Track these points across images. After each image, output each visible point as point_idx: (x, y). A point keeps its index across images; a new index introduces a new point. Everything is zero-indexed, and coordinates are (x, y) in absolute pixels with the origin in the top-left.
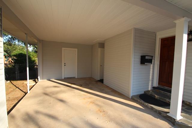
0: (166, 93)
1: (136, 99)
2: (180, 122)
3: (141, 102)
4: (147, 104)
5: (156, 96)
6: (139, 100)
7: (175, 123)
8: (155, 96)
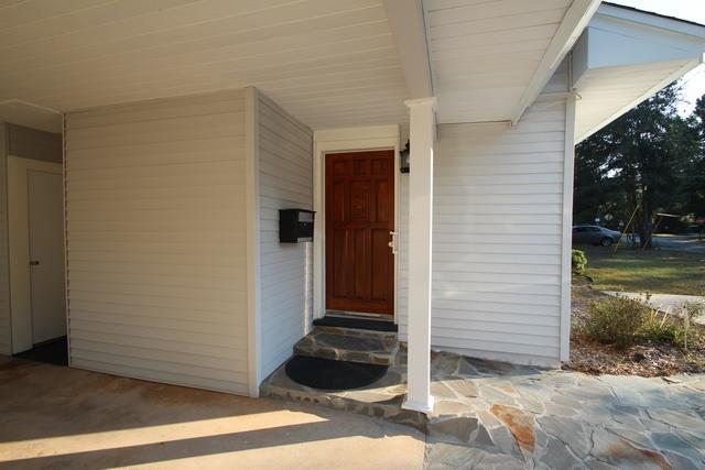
0: (354, 333)
1: (282, 391)
2: (437, 416)
3: (303, 395)
4: (328, 396)
5: (336, 351)
6: (294, 393)
7: (429, 428)
8: (334, 353)
